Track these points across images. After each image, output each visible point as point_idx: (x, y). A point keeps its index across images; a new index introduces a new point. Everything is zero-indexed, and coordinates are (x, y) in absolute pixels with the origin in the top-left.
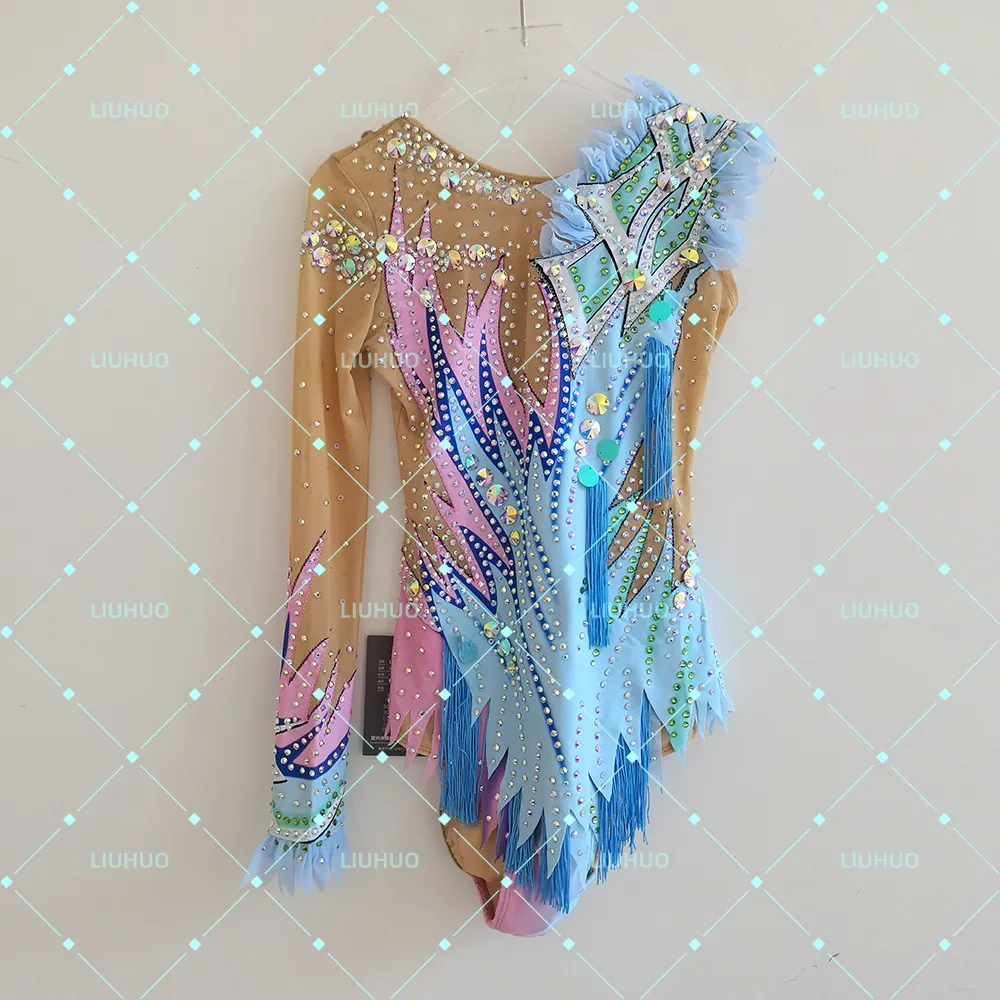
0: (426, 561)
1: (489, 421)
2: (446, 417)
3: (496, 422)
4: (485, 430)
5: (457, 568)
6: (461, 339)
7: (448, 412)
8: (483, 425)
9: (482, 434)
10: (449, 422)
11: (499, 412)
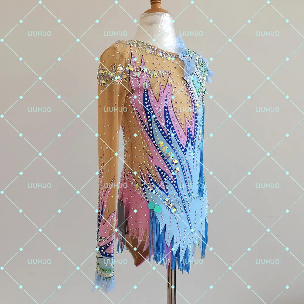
0: (143, 176)
1: (168, 130)
2: (151, 128)
3: (171, 130)
4: (166, 133)
5: (154, 180)
6: (158, 101)
7: (151, 126)
8: (166, 132)
9: (165, 134)
10: (152, 130)
11: (172, 126)
